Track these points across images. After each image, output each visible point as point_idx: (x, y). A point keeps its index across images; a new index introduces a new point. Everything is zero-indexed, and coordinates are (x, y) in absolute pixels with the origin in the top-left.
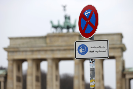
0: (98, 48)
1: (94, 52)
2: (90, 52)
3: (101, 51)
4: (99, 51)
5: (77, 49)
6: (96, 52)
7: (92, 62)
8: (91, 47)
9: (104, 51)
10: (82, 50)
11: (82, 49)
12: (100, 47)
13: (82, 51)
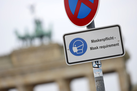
0: (104, 40)
1: (99, 48)
2: (91, 49)
3: (110, 46)
4: (107, 46)
5: (68, 48)
6: (101, 47)
7: (97, 66)
8: (92, 41)
9: (115, 45)
10: (76, 48)
11: (77, 46)
12: (107, 39)
13: (78, 49)
